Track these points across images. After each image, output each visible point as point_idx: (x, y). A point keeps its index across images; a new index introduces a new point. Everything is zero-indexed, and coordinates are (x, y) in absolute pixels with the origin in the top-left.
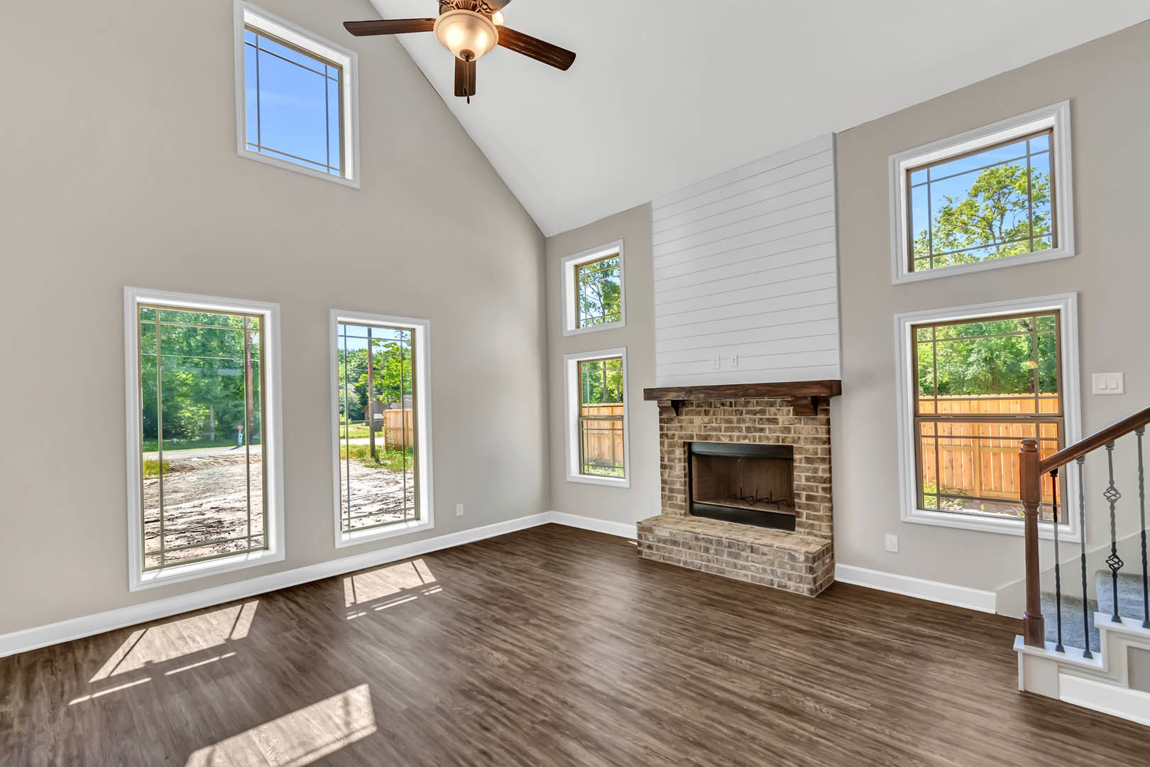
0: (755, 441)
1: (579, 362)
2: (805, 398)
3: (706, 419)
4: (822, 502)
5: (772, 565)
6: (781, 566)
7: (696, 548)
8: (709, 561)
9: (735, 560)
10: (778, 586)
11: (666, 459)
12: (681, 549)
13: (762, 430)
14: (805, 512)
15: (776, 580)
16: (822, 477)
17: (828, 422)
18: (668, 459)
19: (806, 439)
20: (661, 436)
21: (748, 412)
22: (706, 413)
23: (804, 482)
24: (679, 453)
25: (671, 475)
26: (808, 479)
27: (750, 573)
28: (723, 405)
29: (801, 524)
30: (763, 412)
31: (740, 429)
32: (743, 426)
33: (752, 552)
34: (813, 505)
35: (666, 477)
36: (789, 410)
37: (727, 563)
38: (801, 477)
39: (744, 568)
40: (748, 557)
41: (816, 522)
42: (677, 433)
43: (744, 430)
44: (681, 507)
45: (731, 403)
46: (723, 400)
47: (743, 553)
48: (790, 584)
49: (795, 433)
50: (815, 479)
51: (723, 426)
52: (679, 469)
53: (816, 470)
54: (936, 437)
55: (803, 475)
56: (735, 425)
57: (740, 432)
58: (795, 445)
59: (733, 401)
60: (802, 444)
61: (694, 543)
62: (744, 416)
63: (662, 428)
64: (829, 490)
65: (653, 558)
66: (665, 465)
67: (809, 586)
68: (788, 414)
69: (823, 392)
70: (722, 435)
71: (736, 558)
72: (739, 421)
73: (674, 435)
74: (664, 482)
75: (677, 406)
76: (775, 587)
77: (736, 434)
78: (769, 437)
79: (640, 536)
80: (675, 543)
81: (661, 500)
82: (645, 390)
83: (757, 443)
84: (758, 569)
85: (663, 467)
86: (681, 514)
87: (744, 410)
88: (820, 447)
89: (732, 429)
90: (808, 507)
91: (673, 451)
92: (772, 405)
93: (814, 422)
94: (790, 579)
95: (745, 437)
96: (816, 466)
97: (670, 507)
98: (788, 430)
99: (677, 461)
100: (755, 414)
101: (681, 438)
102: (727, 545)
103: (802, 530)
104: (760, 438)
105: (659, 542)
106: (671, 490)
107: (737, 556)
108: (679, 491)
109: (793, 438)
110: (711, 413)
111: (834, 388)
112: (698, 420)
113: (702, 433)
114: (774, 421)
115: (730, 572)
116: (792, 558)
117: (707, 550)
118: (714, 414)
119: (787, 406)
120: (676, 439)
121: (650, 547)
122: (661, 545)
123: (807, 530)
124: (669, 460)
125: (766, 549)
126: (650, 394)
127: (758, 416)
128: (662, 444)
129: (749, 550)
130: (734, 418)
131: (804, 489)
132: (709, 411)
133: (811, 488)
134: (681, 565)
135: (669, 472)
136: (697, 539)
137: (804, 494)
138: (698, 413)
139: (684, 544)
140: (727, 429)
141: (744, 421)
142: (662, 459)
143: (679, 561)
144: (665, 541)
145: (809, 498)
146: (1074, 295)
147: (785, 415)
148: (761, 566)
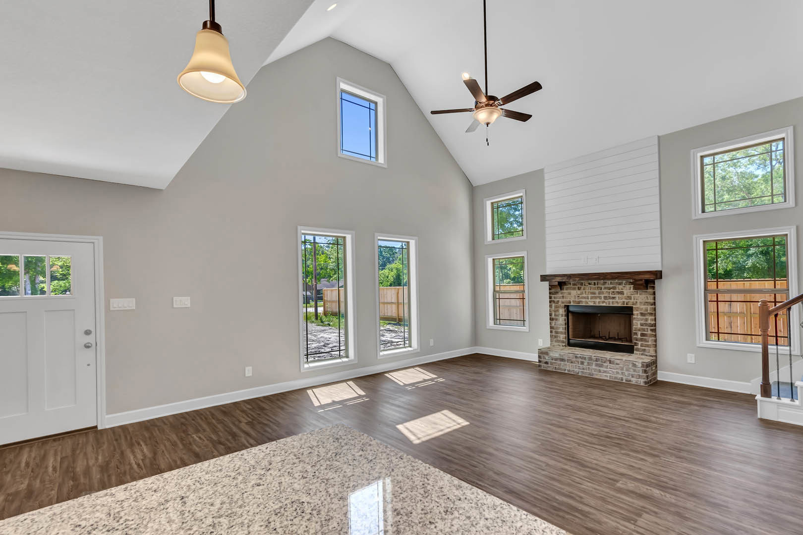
0: (610, 304)
1: (493, 259)
2: (641, 280)
3: (579, 292)
4: (650, 337)
5: (622, 369)
6: (627, 370)
7: (576, 362)
8: (583, 369)
9: (600, 368)
10: (626, 381)
11: (553, 315)
12: (566, 363)
13: (614, 298)
14: (640, 343)
15: (624, 378)
16: (650, 324)
17: (654, 293)
18: (555, 314)
19: (641, 303)
20: (550, 302)
21: (605, 288)
22: (579, 289)
23: (639, 326)
24: (562, 311)
25: (556, 324)
26: (642, 325)
27: (608, 375)
28: (590, 284)
29: (638, 350)
30: (614, 288)
31: (600, 298)
32: (602, 296)
33: (610, 363)
34: (645, 339)
35: (553, 325)
36: (631, 287)
37: (595, 370)
38: (637, 323)
39: (605, 372)
40: (607, 366)
41: (646, 348)
42: (560, 300)
43: (603, 298)
44: (563, 342)
45: (595, 283)
46: (590, 282)
47: (605, 364)
48: (632, 379)
49: (634, 299)
50: (646, 324)
51: (590, 296)
52: (561, 320)
53: (647, 320)
54: (717, 301)
55: (639, 322)
56: (597, 295)
57: (600, 299)
58: (634, 306)
59: (596, 282)
60: (638, 305)
61: (574, 359)
62: (603, 290)
63: (550, 298)
64: (654, 330)
65: (549, 369)
66: (553, 318)
67: (644, 380)
68: (630, 289)
69: (651, 277)
70: (589, 301)
71: (600, 367)
72: (599, 293)
73: (558, 301)
74: (551, 328)
75: (561, 285)
76: (624, 381)
77: (598, 300)
78: (618, 301)
79: (539, 357)
80: (562, 360)
81: (550, 338)
82: (541, 276)
83: (611, 305)
84: (613, 372)
85: (551, 319)
86: (563, 346)
87: (603, 287)
88: (649, 307)
89: (596, 298)
90: (641, 340)
91: (558, 311)
92: (620, 284)
93: (646, 293)
94: (633, 377)
95: (604, 302)
96: (647, 317)
97: (556, 342)
98: (629, 298)
99: (561, 316)
100: (610, 289)
101: (563, 303)
102: (595, 359)
103: (638, 352)
104: (613, 303)
105: (552, 360)
106: (557, 333)
107: (601, 366)
108: (561, 333)
109: (633, 302)
110: (582, 288)
111: (658, 275)
112: (574, 293)
113: (577, 300)
114: (622, 293)
115: (597, 375)
116: (634, 365)
117: (582, 363)
118: (584, 289)
119: (629, 285)
120: (560, 304)
121: (546, 363)
122: (554, 361)
123: (641, 353)
124: (555, 315)
125: (618, 362)
126: (544, 278)
127: (612, 290)
128: (551, 306)
129: (609, 362)
130: (597, 292)
131: (639, 330)
132: (581, 288)
133: (644, 330)
134: (566, 372)
135: (555, 322)
136: (576, 357)
137: (639, 333)
138: (574, 289)
139: (568, 360)
140: (592, 298)
141: (603, 293)
142: (551, 315)
143: (565, 370)
144: (556, 359)
145: (642, 335)
146: (795, 227)
147: (628, 290)
148: (616, 371)
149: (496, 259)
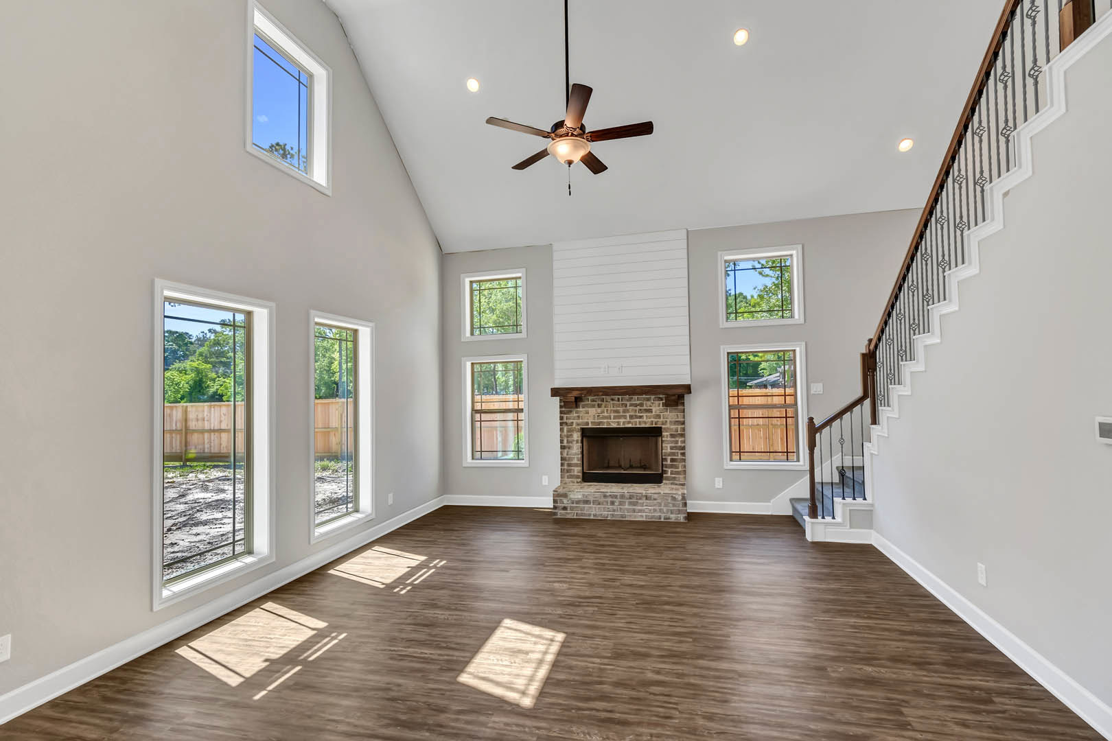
0: (636, 425)
1: (472, 364)
2: (674, 395)
3: (599, 410)
4: (680, 462)
5: (660, 505)
6: (666, 506)
7: (605, 503)
8: (614, 511)
9: (634, 507)
10: (665, 519)
11: (565, 441)
12: (592, 505)
13: (641, 417)
14: (669, 470)
15: (663, 515)
16: (680, 446)
17: (684, 411)
18: (567, 440)
19: (670, 422)
20: (561, 424)
21: (631, 405)
22: (599, 406)
23: (669, 450)
24: (577, 436)
25: (569, 453)
26: (672, 448)
27: (644, 514)
28: (613, 400)
29: (667, 479)
30: (641, 405)
31: (625, 417)
32: (628, 415)
33: (646, 499)
34: (675, 465)
35: (565, 455)
36: (660, 404)
37: (628, 510)
38: (667, 446)
39: (640, 511)
40: (643, 503)
41: (677, 476)
42: (574, 421)
43: (628, 418)
44: (577, 477)
45: (619, 399)
46: (612, 397)
47: (640, 501)
48: (672, 516)
49: (664, 418)
50: (676, 448)
51: (612, 415)
52: (576, 449)
53: (677, 442)
54: (739, 418)
55: (669, 446)
56: (621, 414)
57: (625, 419)
58: (663, 426)
59: (620, 397)
60: (668, 426)
61: (602, 500)
62: (628, 407)
63: (561, 418)
64: (683, 454)
65: (569, 516)
66: (564, 446)
67: (684, 515)
68: (659, 406)
69: (680, 391)
70: (612, 422)
71: (635, 506)
72: (624, 412)
73: (572, 423)
74: (562, 459)
75: (578, 400)
76: (662, 520)
77: (622, 420)
78: (646, 421)
79: (555, 501)
80: (587, 502)
81: (560, 473)
82: (551, 389)
83: (638, 426)
84: (650, 510)
85: (563, 448)
86: (577, 483)
87: (628, 403)
88: (679, 427)
89: (619, 417)
90: (672, 466)
91: (571, 435)
92: (648, 400)
93: (676, 411)
94: (672, 513)
95: (629, 422)
96: (677, 439)
97: (568, 478)
98: (659, 416)
99: (575, 442)
100: (636, 406)
101: (578, 425)
102: (628, 497)
103: (668, 482)
104: (640, 422)
105: (573, 503)
106: (569, 465)
107: (635, 504)
108: (576, 465)
109: (662, 422)
110: (603, 406)
111: (688, 389)
112: (592, 411)
113: (596, 421)
114: (650, 411)
115: (630, 516)
116: (674, 499)
117: (613, 503)
118: (605, 407)
119: (658, 400)
120: (574, 426)
121: (565, 508)
122: (575, 505)
123: (671, 482)
124: (568, 442)
125: (656, 496)
126: (555, 392)
127: (638, 407)
128: (562, 430)
129: (644, 498)
130: (621, 409)
131: (669, 455)
132: (601, 404)
133: (673, 454)
134: (592, 517)
135: (568, 452)
136: (605, 496)
137: (669, 458)
138: (593, 406)
139: (594, 502)
140: (614, 418)
141: (628, 411)
142: (562, 441)
143: (590, 515)
144: (578, 502)
145: (672, 460)
146: (804, 344)
147: (657, 407)
148: (652, 508)
149: (476, 363)
